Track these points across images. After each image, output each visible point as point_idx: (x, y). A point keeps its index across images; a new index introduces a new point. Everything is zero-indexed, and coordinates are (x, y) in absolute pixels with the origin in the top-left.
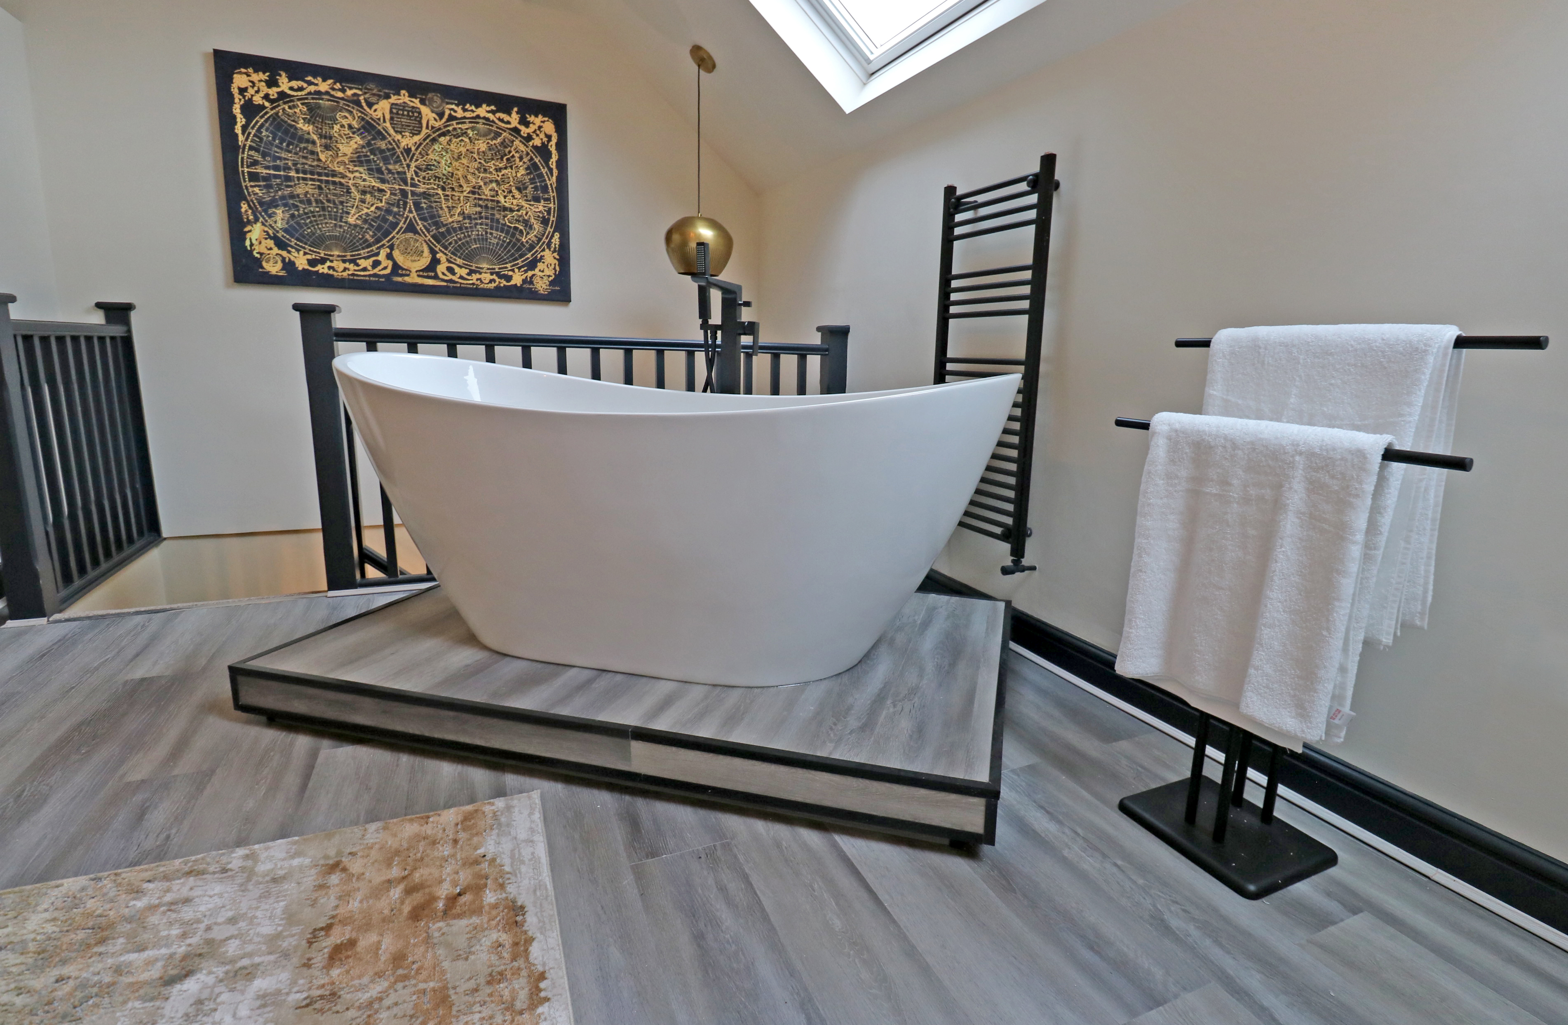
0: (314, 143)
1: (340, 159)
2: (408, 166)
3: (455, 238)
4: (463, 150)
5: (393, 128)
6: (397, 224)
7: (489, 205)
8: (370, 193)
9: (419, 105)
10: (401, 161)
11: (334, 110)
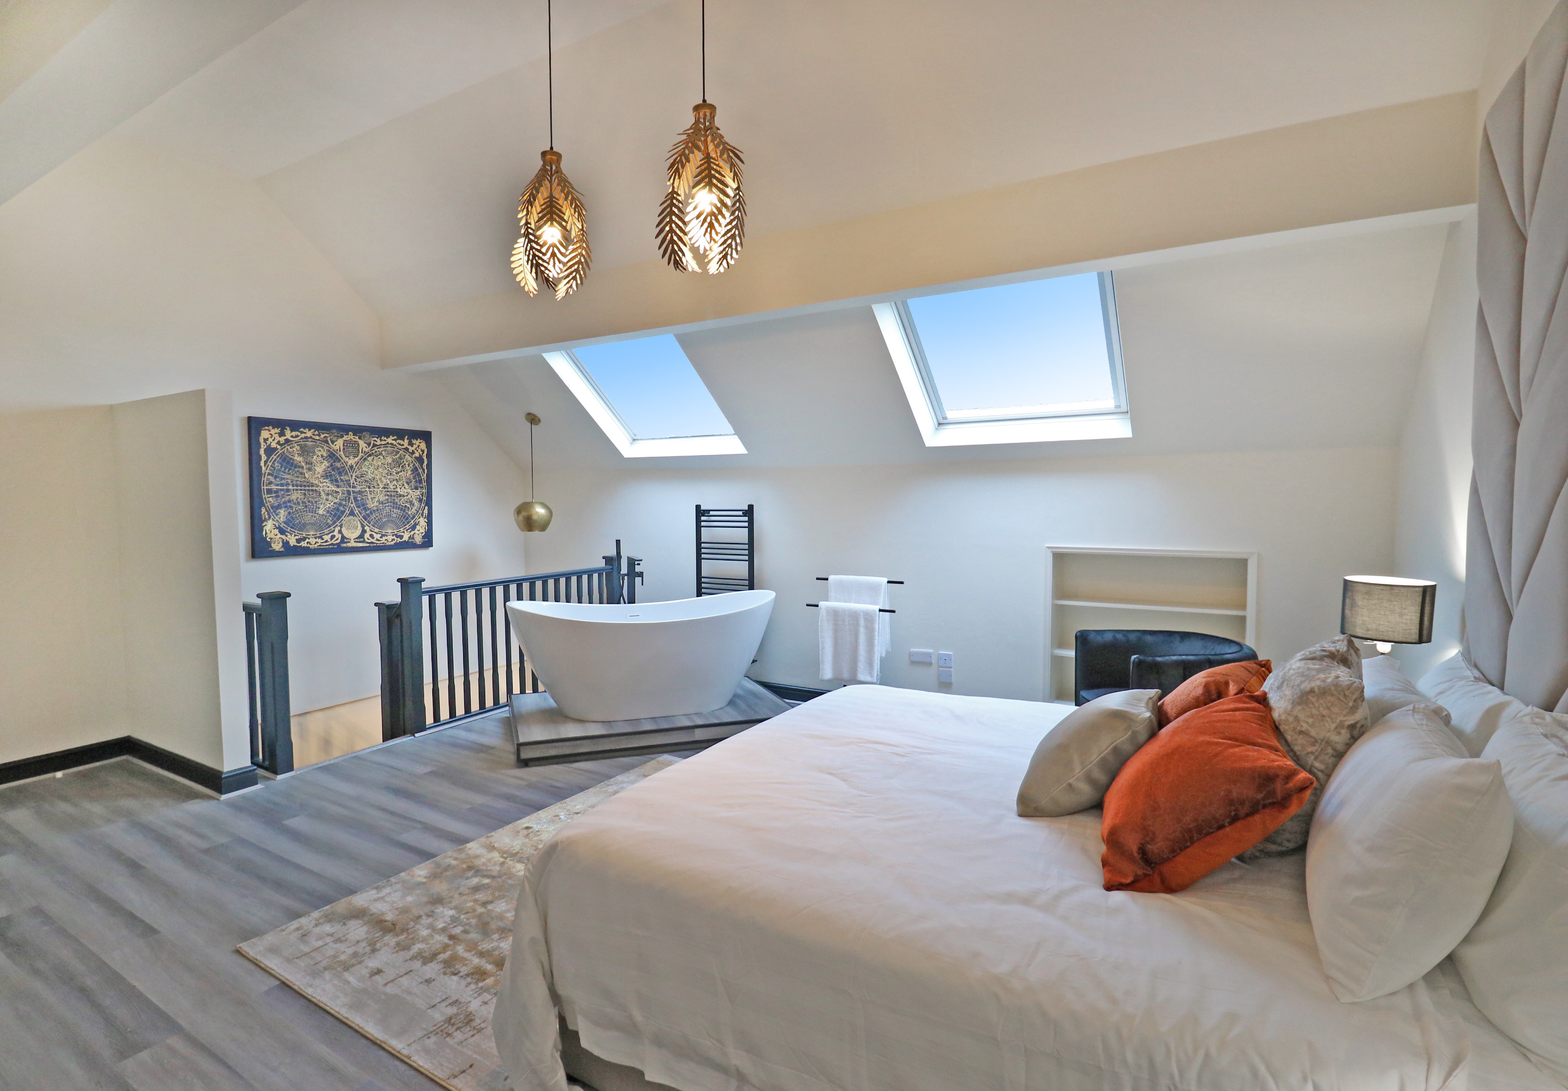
0: (302, 467)
1: (316, 476)
2: (352, 476)
3: (375, 516)
4: (380, 463)
5: (345, 454)
6: (345, 511)
7: (393, 495)
8: (331, 494)
9: (358, 440)
10: (348, 473)
11: (314, 447)
